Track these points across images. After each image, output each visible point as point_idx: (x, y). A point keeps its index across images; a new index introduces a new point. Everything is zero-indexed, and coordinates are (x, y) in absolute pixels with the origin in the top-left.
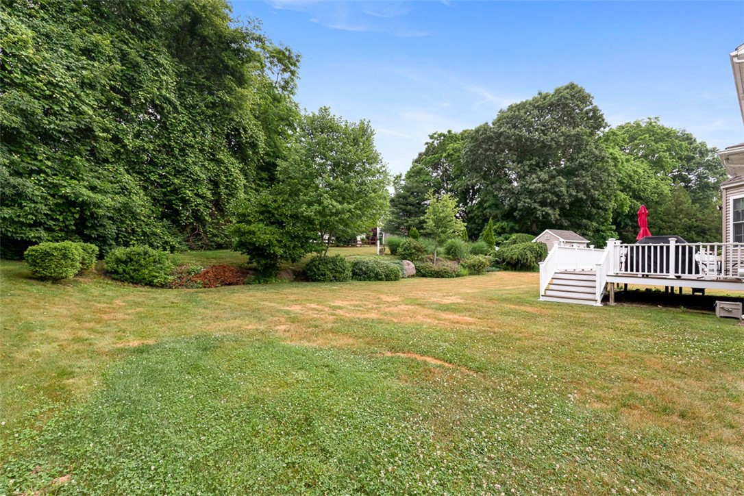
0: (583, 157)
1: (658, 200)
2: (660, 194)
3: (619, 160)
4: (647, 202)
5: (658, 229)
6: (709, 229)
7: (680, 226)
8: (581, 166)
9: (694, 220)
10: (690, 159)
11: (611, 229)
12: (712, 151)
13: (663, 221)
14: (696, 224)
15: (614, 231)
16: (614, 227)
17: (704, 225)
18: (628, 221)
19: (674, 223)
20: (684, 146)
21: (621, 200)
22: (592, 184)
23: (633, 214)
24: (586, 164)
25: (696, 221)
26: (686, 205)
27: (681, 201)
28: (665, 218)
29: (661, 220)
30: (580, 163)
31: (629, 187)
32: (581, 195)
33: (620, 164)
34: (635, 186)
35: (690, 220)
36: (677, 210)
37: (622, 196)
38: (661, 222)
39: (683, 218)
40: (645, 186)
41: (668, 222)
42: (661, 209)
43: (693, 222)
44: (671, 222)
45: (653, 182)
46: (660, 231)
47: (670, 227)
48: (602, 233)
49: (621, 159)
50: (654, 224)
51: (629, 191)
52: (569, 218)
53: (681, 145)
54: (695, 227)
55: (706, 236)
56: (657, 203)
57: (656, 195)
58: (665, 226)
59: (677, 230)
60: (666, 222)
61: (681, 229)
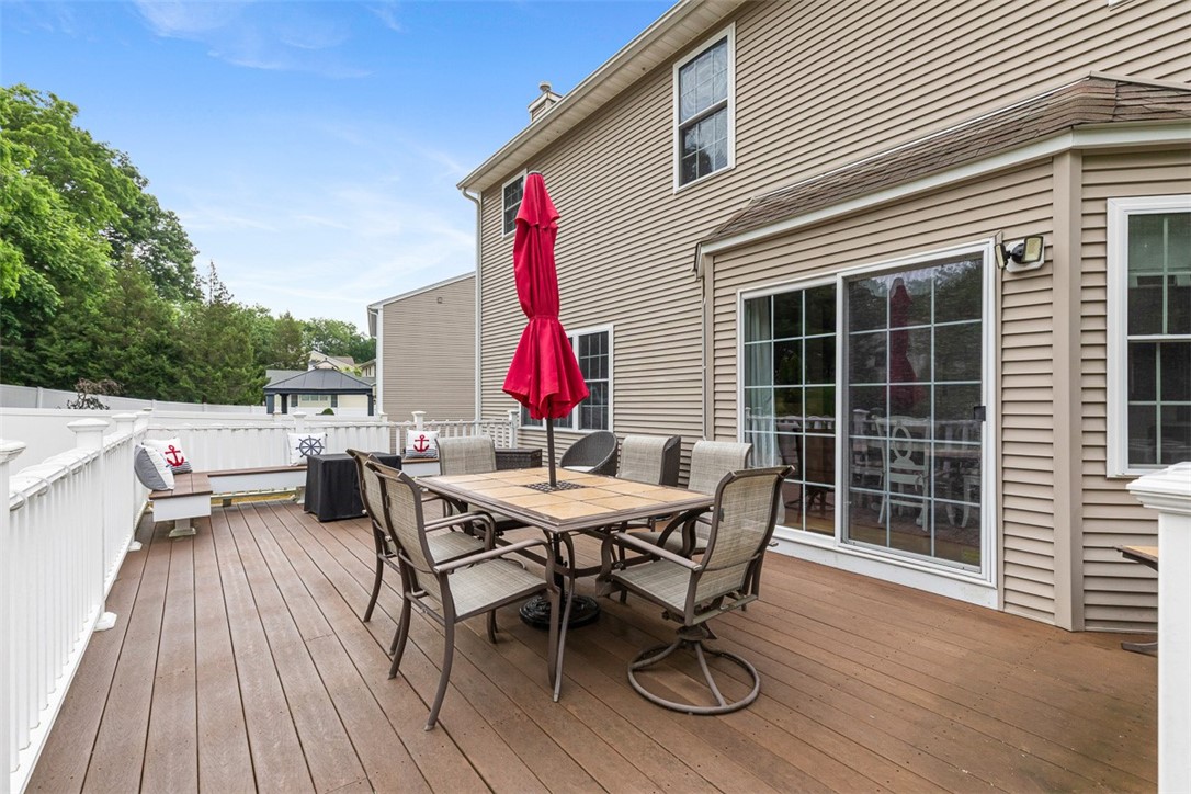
1: (86, 279)
2: (91, 269)
4: (59, 277)
5: (90, 344)
6: (191, 353)
7: (139, 341)
9: (165, 332)
12: (167, 216)
13: (102, 327)
14: (168, 341)
17: (181, 343)
19: (126, 335)
25: (168, 334)
26: (149, 299)
27: (138, 291)
28: (108, 321)
29: (97, 325)
35: (157, 331)
36: (130, 309)
38: (96, 329)
39: (143, 325)
40: (59, 242)
41: (113, 332)
42: (93, 301)
43: (162, 336)
44: (120, 332)
46: (94, 348)
47: (117, 342)
50: (81, 333)
54: (166, 347)
55: (187, 366)
56: (83, 284)
57: (83, 269)
58: (106, 339)
59: (133, 350)
60: (107, 331)
61: (141, 347)
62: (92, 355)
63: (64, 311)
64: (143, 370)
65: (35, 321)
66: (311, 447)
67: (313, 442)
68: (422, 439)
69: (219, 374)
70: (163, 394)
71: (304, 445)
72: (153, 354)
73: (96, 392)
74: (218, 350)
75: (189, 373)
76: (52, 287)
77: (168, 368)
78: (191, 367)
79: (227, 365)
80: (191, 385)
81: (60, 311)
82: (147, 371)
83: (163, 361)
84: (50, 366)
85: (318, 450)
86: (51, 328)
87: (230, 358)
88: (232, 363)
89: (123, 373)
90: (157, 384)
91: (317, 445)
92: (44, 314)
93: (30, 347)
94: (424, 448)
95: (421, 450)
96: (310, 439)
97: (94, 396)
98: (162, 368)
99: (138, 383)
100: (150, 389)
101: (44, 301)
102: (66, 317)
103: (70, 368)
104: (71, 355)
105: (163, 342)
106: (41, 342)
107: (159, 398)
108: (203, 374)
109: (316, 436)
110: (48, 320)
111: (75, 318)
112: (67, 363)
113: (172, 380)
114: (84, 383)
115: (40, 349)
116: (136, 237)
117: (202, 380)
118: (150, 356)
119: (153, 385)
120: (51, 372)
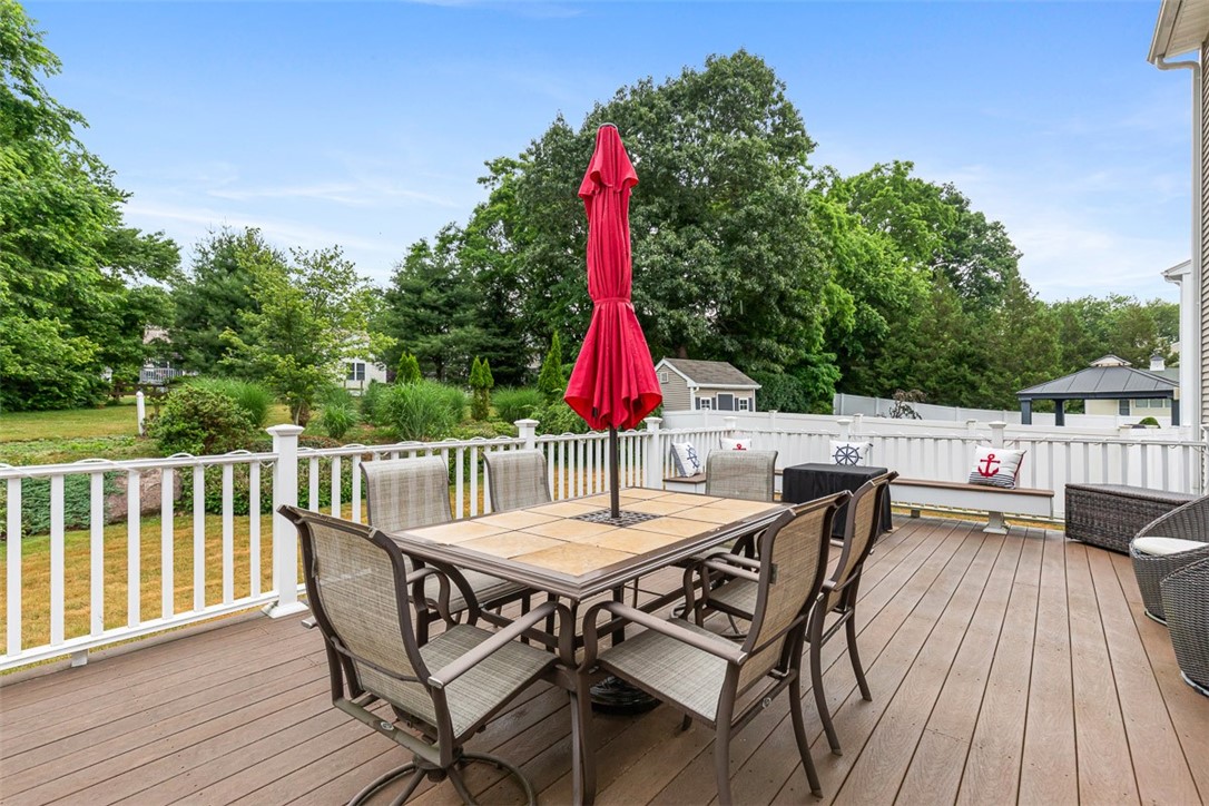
0: (756, 202)
1: (908, 305)
2: (913, 297)
3: (835, 221)
4: (890, 309)
5: (908, 359)
6: (991, 360)
7: (945, 353)
8: (752, 221)
9: (967, 342)
10: (961, 238)
11: (827, 360)
12: (992, 228)
13: (917, 345)
14: (970, 349)
15: (834, 363)
16: (833, 356)
17: (983, 351)
18: (858, 345)
19: (935, 348)
20: (950, 213)
21: (840, 302)
22: (775, 260)
23: (867, 331)
24: (761, 217)
25: (970, 344)
26: (954, 315)
27: (946, 307)
28: (920, 339)
29: (914, 343)
30: (749, 214)
31: (858, 279)
32: (752, 284)
33: (836, 229)
34: (869, 278)
35: (960, 343)
36: (939, 326)
37: (843, 294)
38: (912, 346)
39: (949, 339)
40: (888, 280)
41: (925, 348)
42: (914, 322)
43: (964, 346)
44: (930, 347)
45: (899, 271)
46: (911, 363)
47: (927, 356)
48: (813, 368)
49: (838, 218)
50: (903, 351)
51: (860, 288)
52: (741, 337)
53: (947, 209)
54: (969, 356)
55: (987, 373)
56: (907, 311)
57: (906, 297)
58: (920, 354)
59: (939, 362)
60: (921, 347)
61: (947, 359)
62: (908, 368)
63: (893, 334)
64: (946, 379)
65: (874, 347)
66: (847, 456)
67: (850, 451)
68: (990, 459)
69: (1018, 379)
70: (965, 401)
71: (840, 453)
72: (957, 364)
73: (909, 400)
74: (1018, 354)
75: (989, 381)
76: (883, 318)
77: (970, 377)
78: (991, 374)
79: (1028, 369)
80: (990, 392)
81: (888, 335)
82: (951, 380)
83: (965, 369)
84: (882, 380)
85: (854, 459)
86: (883, 350)
87: (1031, 361)
88: (1033, 367)
89: (931, 383)
90: (960, 392)
91: (854, 454)
92: (879, 340)
93: (872, 367)
94: (990, 471)
95: (987, 474)
96: (848, 447)
97: (907, 403)
98: (964, 377)
99: (944, 392)
100: (955, 398)
101: (878, 329)
102: (893, 339)
103: (894, 381)
104: (895, 371)
105: (965, 351)
106: (877, 362)
107: (962, 405)
108: (1001, 380)
109: (854, 445)
110: (882, 344)
111: (899, 339)
112: (893, 377)
113: (973, 387)
114: (900, 393)
115: (877, 367)
116: (961, 257)
117: (1001, 387)
118: (954, 367)
119: (956, 393)
120: (882, 385)
